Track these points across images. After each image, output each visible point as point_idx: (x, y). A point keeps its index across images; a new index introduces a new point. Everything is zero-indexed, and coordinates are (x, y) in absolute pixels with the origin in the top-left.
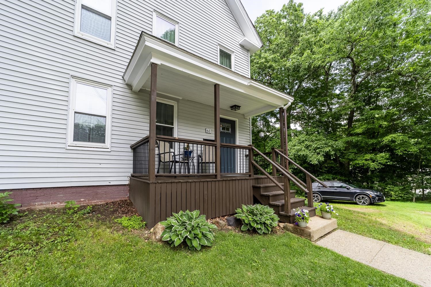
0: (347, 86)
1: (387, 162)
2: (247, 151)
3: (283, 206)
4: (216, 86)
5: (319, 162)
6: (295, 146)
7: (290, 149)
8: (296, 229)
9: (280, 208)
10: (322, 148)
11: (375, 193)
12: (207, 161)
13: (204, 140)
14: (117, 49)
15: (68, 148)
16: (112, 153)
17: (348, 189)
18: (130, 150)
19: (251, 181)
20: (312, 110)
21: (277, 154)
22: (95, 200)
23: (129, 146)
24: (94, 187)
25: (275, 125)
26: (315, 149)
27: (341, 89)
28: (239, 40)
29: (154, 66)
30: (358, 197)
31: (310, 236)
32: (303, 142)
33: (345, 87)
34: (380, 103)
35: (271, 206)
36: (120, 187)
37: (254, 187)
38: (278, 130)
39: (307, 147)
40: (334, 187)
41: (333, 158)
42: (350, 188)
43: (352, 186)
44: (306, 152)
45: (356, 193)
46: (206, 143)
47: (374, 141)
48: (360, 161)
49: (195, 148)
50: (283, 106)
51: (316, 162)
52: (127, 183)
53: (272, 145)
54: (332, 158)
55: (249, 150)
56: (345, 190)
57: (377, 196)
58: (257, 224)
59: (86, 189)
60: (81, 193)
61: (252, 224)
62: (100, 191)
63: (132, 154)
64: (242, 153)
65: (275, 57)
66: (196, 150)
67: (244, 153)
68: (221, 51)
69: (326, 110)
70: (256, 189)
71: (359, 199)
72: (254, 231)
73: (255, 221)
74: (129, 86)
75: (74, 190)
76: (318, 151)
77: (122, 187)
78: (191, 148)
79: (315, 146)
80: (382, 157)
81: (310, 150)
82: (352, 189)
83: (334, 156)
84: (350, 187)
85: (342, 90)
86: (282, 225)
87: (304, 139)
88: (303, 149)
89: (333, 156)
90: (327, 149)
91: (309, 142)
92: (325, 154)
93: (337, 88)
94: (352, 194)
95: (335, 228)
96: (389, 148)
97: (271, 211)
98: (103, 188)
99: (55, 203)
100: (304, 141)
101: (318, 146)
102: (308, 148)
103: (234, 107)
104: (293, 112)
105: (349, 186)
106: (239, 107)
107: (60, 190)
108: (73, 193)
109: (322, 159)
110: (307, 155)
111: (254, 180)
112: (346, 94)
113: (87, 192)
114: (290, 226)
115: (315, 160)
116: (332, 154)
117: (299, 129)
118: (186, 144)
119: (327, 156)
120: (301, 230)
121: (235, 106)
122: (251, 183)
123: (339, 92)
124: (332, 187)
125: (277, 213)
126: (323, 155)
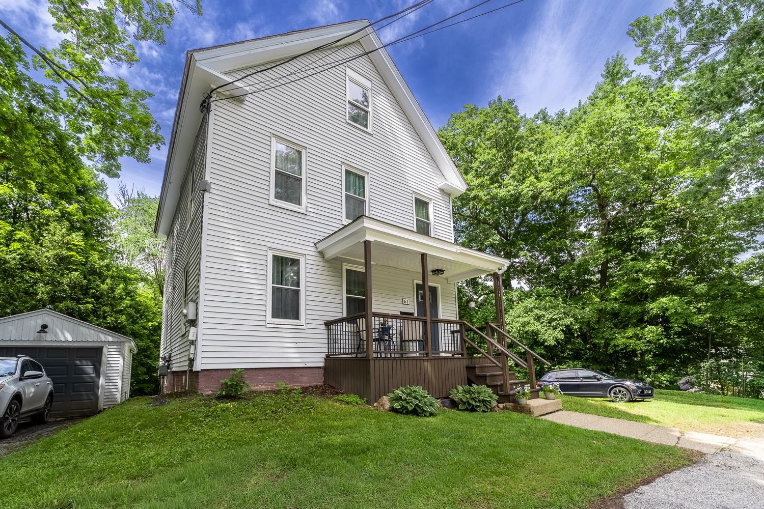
0: (596, 221)
1: (659, 340)
2: (458, 325)
3: (502, 385)
4: (423, 256)
5: (557, 340)
6: (519, 316)
7: (512, 322)
8: (516, 407)
9: (499, 388)
10: (559, 320)
11: (637, 384)
12: (407, 339)
13: (402, 313)
14: (308, 213)
15: (269, 325)
16: (307, 331)
17: (598, 379)
18: (324, 327)
19: (464, 360)
20: (544, 258)
21: (493, 330)
22: (291, 383)
23: (322, 322)
24: (290, 370)
25: (486, 282)
26: (550, 321)
27: (589, 225)
28: (438, 183)
29: (367, 244)
30: (613, 391)
31: (530, 412)
32: (531, 310)
33: (594, 222)
34: (645, 248)
35: (488, 386)
36: (315, 370)
37: (468, 368)
38: (491, 292)
39: (539, 317)
40: (579, 378)
41: (578, 334)
42: (601, 378)
43: (604, 375)
44: (535, 327)
45: (609, 385)
46: (405, 316)
47: (638, 309)
48: (620, 340)
49: (394, 324)
50: (497, 271)
51: (553, 343)
52: (322, 365)
53: (484, 316)
54: (576, 335)
55: (461, 325)
56: (594, 381)
57: (638, 388)
58: (476, 402)
59: (283, 371)
60: (278, 375)
61: (470, 402)
62: (296, 373)
63: (325, 332)
64: (446, 328)
65: (482, 181)
66: (395, 326)
67: (449, 328)
68: (416, 199)
69: (566, 258)
70: (470, 369)
71: (615, 393)
72: (473, 409)
73: (473, 399)
74: (321, 254)
75: (272, 372)
76: (553, 323)
77: (317, 370)
78: (390, 324)
79: (550, 316)
80: (652, 332)
81: (542, 323)
82: (605, 380)
83: (579, 331)
84: (601, 376)
85: (589, 227)
86: (501, 406)
87: (532, 306)
88: (532, 321)
89: (577, 332)
90: (568, 321)
91: (540, 310)
92: (564, 329)
93: (581, 224)
94: (604, 387)
95: (559, 408)
96: (663, 320)
97: (490, 391)
98: (298, 371)
99: (257, 386)
100: (532, 308)
101: (555, 317)
102: (539, 321)
103: (437, 272)
104: (515, 262)
105: (599, 376)
106: (443, 271)
107: (261, 371)
108: (272, 375)
109: (561, 336)
110: (538, 331)
111: (467, 360)
112: (595, 233)
113: (284, 374)
114: (510, 405)
115: (551, 338)
116: (576, 329)
117: (526, 288)
118: (381, 319)
119: (568, 331)
120: (520, 407)
121: (438, 270)
122: (465, 363)
123: (585, 230)
124: (576, 378)
125: (495, 392)
126: (563, 330)
